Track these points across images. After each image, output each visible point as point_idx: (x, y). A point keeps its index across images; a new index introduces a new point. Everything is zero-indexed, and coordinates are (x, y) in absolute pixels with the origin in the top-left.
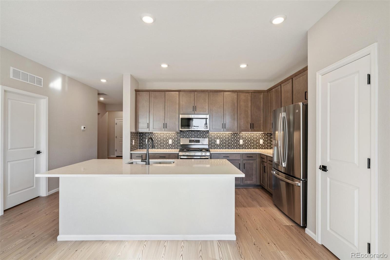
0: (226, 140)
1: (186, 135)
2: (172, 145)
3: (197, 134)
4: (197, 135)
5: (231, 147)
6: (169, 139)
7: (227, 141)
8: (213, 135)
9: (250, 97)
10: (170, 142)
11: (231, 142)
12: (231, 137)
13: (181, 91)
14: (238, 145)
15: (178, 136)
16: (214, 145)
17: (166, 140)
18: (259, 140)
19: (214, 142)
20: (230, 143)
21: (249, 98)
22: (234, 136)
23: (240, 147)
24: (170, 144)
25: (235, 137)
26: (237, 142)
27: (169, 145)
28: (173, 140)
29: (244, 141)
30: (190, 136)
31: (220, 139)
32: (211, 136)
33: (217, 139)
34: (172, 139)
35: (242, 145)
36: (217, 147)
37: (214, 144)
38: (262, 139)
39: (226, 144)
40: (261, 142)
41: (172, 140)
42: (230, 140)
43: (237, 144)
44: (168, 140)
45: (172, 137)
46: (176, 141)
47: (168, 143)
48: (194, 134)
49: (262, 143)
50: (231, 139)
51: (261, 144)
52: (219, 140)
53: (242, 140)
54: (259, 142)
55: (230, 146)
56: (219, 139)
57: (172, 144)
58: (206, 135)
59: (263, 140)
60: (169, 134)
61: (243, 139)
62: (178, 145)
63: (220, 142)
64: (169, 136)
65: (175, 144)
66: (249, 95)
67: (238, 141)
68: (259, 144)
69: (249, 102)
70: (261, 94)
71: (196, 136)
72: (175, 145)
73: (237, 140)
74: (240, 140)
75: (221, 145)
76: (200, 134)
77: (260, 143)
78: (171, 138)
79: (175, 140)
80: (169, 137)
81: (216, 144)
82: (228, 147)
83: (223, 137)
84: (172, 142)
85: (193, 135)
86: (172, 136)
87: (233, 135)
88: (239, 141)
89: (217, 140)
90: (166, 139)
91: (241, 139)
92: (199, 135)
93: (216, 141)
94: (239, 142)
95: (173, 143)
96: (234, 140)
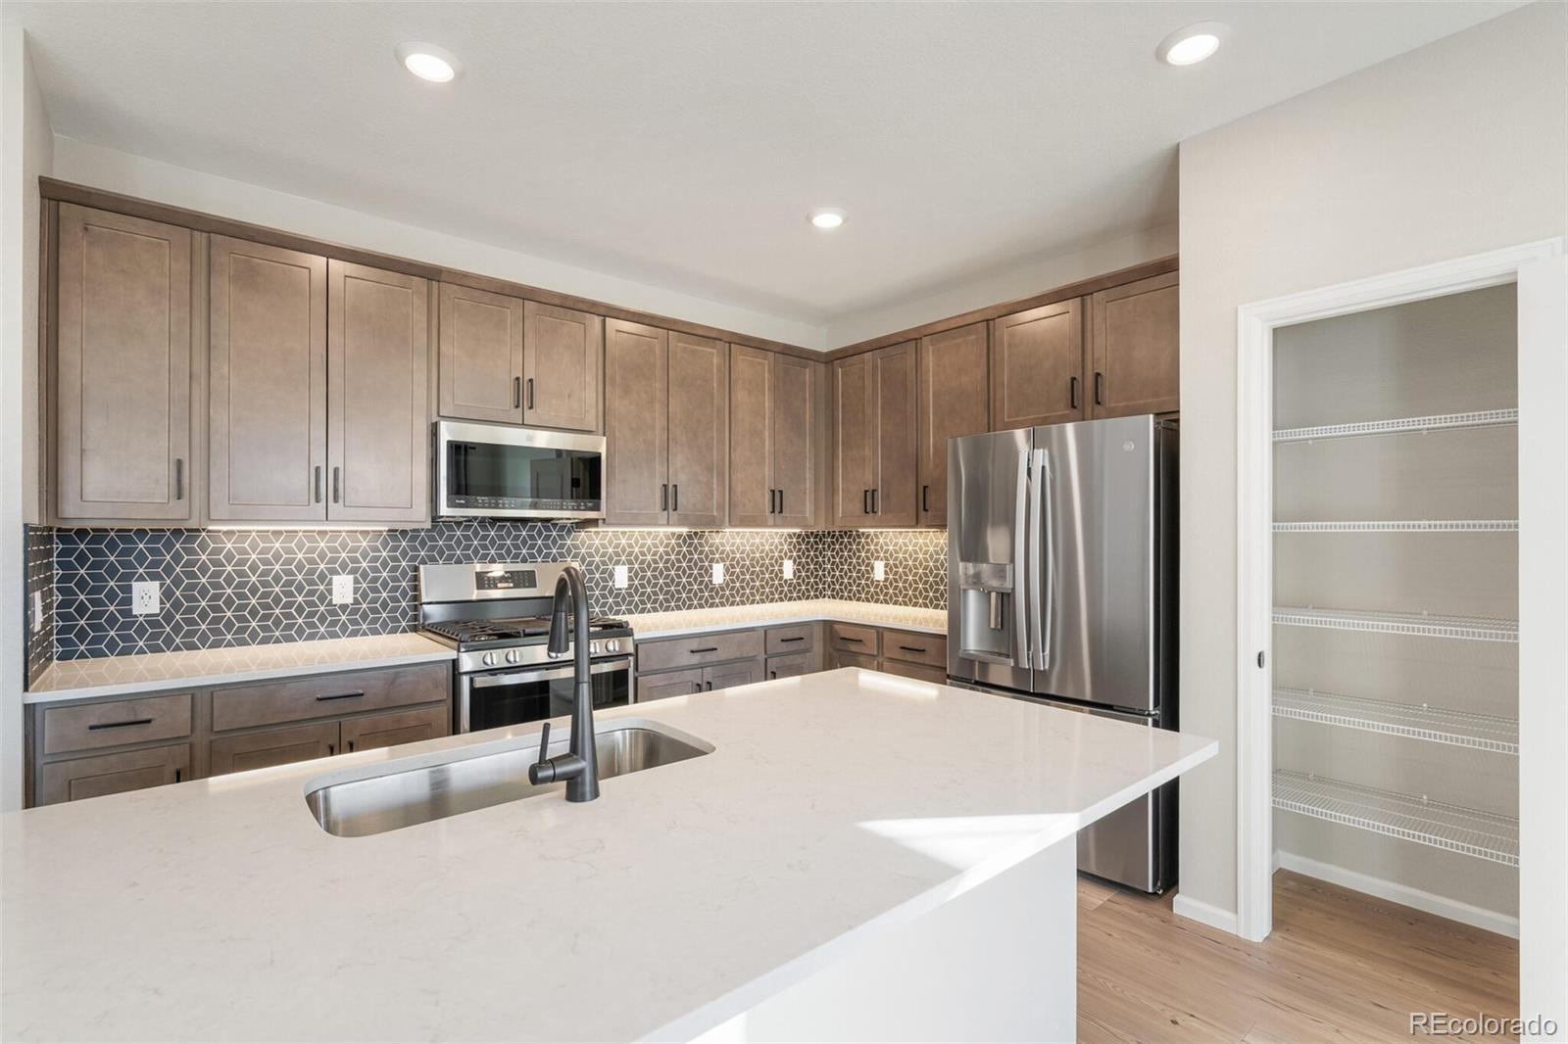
0: (655, 570)
1: (449, 547)
2: (354, 612)
3: (517, 537)
4: (516, 547)
5: (679, 599)
6: (334, 572)
7: (661, 573)
8: (597, 542)
9: (769, 372)
10: (343, 590)
11: (679, 576)
12: (679, 553)
13: (444, 276)
14: (707, 586)
15: (395, 549)
16: (604, 596)
17: (311, 582)
18: (781, 565)
19: (605, 580)
20: (673, 580)
21: (766, 375)
22: (690, 545)
23: (714, 597)
24: (344, 607)
25: (696, 551)
26: (701, 575)
27: (333, 613)
28: (365, 575)
29: (727, 570)
30: (476, 552)
31: (630, 562)
32: (590, 547)
33: (617, 563)
34: (354, 571)
35: (722, 589)
36: (617, 604)
37: (604, 588)
38: (790, 558)
39: (655, 585)
40: (788, 569)
41: (356, 581)
42: (673, 565)
43: (701, 583)
44: (322, 577)
45: (355, 560)
46: (385, 585)
47: (322, 598)
48: (501, 538)
49: (792, 577)
50: (679, 561)
51: (786, 581)
52: (626, 568)
53: (722, 565)
54: (781, 572)
55: (673, 596)
56: (624, 564)
57: (356, 602)
58: (562, 546)
59: (795, 562)
60: (333, 539)
61: (723, 560)
62: (394, 610)
63: (630, 579)
64: (334, 550)
65: (374, 601)
66: (764, 364)
67: (706, 571)
68: (781, 579)
69: (764, 395)
70: (805, 368)
71: (509, 552)
72: (375, 611)
73: (701, 568)
74: (715, 565)
75: (636, 591)
76: (532, 538)
77: (785, 578)
78: (344, 566)
79: (375, 580)
80: (333, 561)
81: (611, 592)
82: (667, 601)
83: (643, 554)
84: (356, 590)
85: (493, 543)
86: (354, 550)
87: (685, 541)
88: (708, 572)
89: (616, 567)
90: (311, 572)
91: (717, 562)
92: (524, 542)
93: (611, 575)
94: (711, 576)
95: (365, 595)
96: (690, 568)
